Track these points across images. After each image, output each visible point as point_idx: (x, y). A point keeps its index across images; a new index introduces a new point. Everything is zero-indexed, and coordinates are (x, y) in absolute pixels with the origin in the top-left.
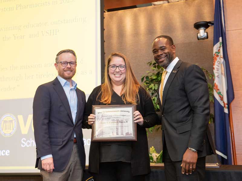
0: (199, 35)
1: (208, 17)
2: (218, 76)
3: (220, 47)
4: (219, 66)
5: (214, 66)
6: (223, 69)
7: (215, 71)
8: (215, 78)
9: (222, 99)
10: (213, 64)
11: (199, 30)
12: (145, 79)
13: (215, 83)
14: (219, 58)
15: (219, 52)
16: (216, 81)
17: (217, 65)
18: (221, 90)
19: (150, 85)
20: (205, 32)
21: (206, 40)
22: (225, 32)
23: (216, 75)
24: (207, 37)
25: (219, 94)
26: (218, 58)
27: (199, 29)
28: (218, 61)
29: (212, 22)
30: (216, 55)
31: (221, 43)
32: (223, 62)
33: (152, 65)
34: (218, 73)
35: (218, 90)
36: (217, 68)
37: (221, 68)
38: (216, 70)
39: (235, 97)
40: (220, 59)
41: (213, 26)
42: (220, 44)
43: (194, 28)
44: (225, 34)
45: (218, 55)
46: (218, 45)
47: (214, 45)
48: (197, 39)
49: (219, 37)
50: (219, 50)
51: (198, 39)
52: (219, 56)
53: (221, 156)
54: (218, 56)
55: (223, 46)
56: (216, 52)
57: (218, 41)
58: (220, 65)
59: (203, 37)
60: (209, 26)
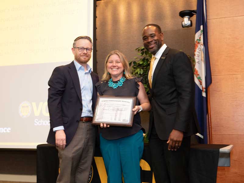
0: (183, 23)
2: (198, 62)
3: (201, 35)
4: (199, 53)
5: (195, 53)
6: (203, 55)
7: (196, 57)
8: (195, 64)
9: (201, 84)
10: (195, 51)
11: (184, 18)
12: (133, 64)
13: (195, 69)
15: (200, 40)
16: (197, 67)
17: (198, 52)
19: (137, 69)
20: (189, 20)
21: (190, 28)
23: (197, 61)
24: (191, 25)
25: (199, 79)
26: (199, 45)
28: (199, 48)
29: (196, 11)
30: (197, 42)
31: (202, 31)
32: (203, 49)
33: (140, 50)
34: (199, 59)
35: (198, 75)
36: (198, 55)
37: (201, 54)
39: (213, 81)
40: (200, 46)
41: (196, 14)
42: (201, 32)
43: (180, 16)
45: (200, 42)
46: (199, 33)
49: (201, 25)
50: (200, 38)
51: (183, 27)
54: (199, 43)
55: (203, 34)
56: (198, 40)
57: (199, 29)
59: (188, 25)
60: (193, 14)
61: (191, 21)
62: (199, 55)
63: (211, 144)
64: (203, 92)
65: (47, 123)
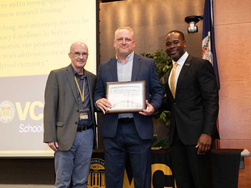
0: (189, 28)
1: (199, 12)
3: (208, 41)
10: (202, 57)
11: (190, 24)
15: (207, 45)
17: (205, 58)
20: (195, 26)
21: (196, 33)
24: (197, 31)
26: (206, 51)
28: (206, 54)
29: (202, 17)
30: (204, 48)
31: (210, 37)
32: (211, 55)
33: (145, 56)
39: (221, 87)
40: (208, 52)
41: (203, 20)
42: (209, 38)
43: (185, 22)
44: (213, 28)
47: (203, 39)
48: (187, 32)
49: (208, 31)
51: (189, 32)
52: (208, 50)
54: (206, 49)
55: (211, 40)
56: (205, 46)
57: (207, 35)
58: (208, 58)
59: (193, 31)
60: (199, 20)
61: (197, 26)
63: (219, 148)
65: (37, 129)
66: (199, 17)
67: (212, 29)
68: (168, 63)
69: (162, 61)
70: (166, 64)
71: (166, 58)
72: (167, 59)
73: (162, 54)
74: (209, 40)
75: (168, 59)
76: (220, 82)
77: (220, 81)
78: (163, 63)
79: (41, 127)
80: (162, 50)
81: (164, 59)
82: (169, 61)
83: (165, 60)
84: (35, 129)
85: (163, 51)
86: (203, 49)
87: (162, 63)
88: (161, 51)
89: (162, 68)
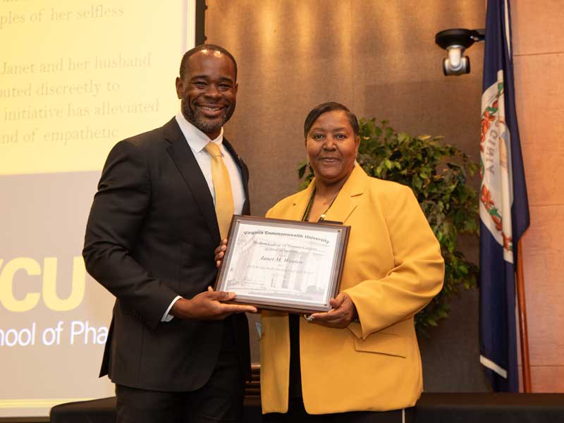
0: (447, 62)
1: (470, 18)
2: (491, 169)
3: (498, 96)
4: (494, 144)
5: (483, 144)
6: (505, 150)
7: (485, 156)
9: (499, 226)
10: (481, 139)
11: (448, 51)
12: (307, 172)
13: (484, 186)
14: (496, 123)
15: (495, 108)
16: (487, 182)
17: (490, 141)
18: (497, 205)
20: (462, 56)
21: (464, 76)
22: (512, 59)
23: (487, 165)
24: (468, 69)
25: (494, 213)
26: (492, 124)
27: (448, 48)
29: (480, 33)
30: (488, 115)
31: (502, 86)
32: (505, 134)
34: (492, 161)
35: (492, 203)
36: (490, 149)
37: (500, 147)
38: (487, 154)
39: (532, 222)
40: (497, 126)
41: (483, 42)
42: (499, 88)
43: (437, 46)
44: (511, 63)
45: (494, 115)
46: (493, 90)
47: (484, 90)
48: (442, 73)
49: (498, 70)
50: (496, 103)
51: (446, 73)
52: (497, 119)
53: (493, 372)
54: (492, 117)
55: (505, 92)
56: (489, 109)
57: (493, 79)
58: (497, 141)
59: (458, 69)
60: (473, 41)
61: (468, 58)
62: (493, 150)
63: (528, 391)
64: (505, 250)
65: (18, 337)
66: (474, 33)
67: (508, 64)
68: (390, 153)
69: (373, 148)
70: (385, 157)
71: (386, 139)
72: (387, 144)
73: (374, 130)
74: (499, 93)
75: (389, 142)
76: (530, 208)
77: (530, 203)
78: (377, 154)
79: (31, 331)
80: (374, 120)
81: (380, 144)
82: (392, 149)
83: (383, 147)
84: (12, 338)
85: (377, 121)
86: (484, 117)
87: (374, 155)
88: (372, 123)
89: (373, 169)
